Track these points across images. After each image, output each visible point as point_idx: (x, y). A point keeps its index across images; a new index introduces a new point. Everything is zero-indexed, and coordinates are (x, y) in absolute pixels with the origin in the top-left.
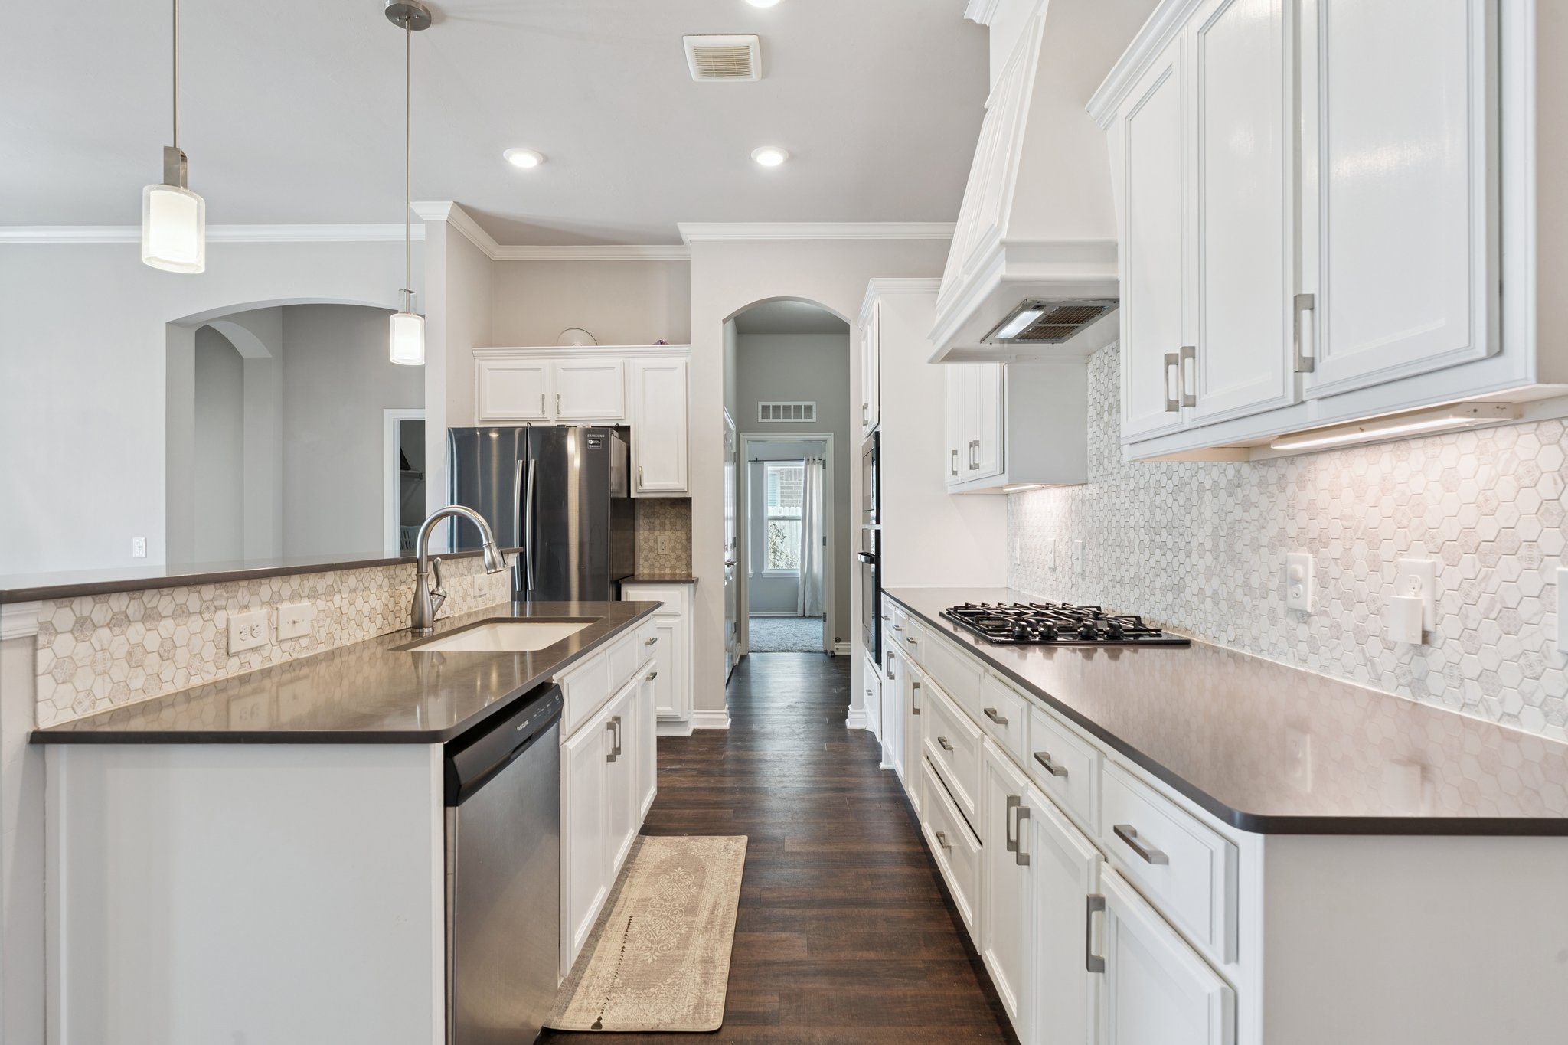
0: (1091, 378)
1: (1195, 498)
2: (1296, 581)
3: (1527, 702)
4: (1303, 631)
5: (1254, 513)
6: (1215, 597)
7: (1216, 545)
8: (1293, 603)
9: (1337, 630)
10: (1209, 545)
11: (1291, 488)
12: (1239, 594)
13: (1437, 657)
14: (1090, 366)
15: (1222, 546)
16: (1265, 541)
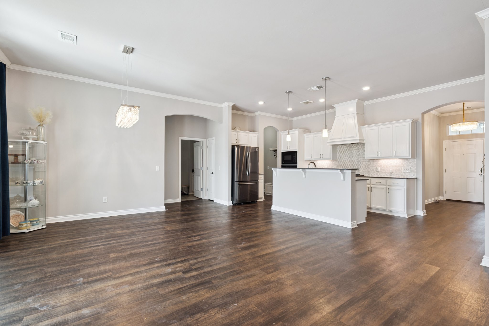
0: (338, 148)
1: (362, 162)
2: (378, 169)
3: (400, 175)
4: (378, 173)
5: (372, 164)
6: (365, 171)
7: (365, 167)
8: (377, 171)
9: (383, 173)
10: (364, 166)
11: (377, 162)
12: (369, 171)
13: (393, 174)
14: (338, 147)
15: (366, 166)
16: (373, 166)
